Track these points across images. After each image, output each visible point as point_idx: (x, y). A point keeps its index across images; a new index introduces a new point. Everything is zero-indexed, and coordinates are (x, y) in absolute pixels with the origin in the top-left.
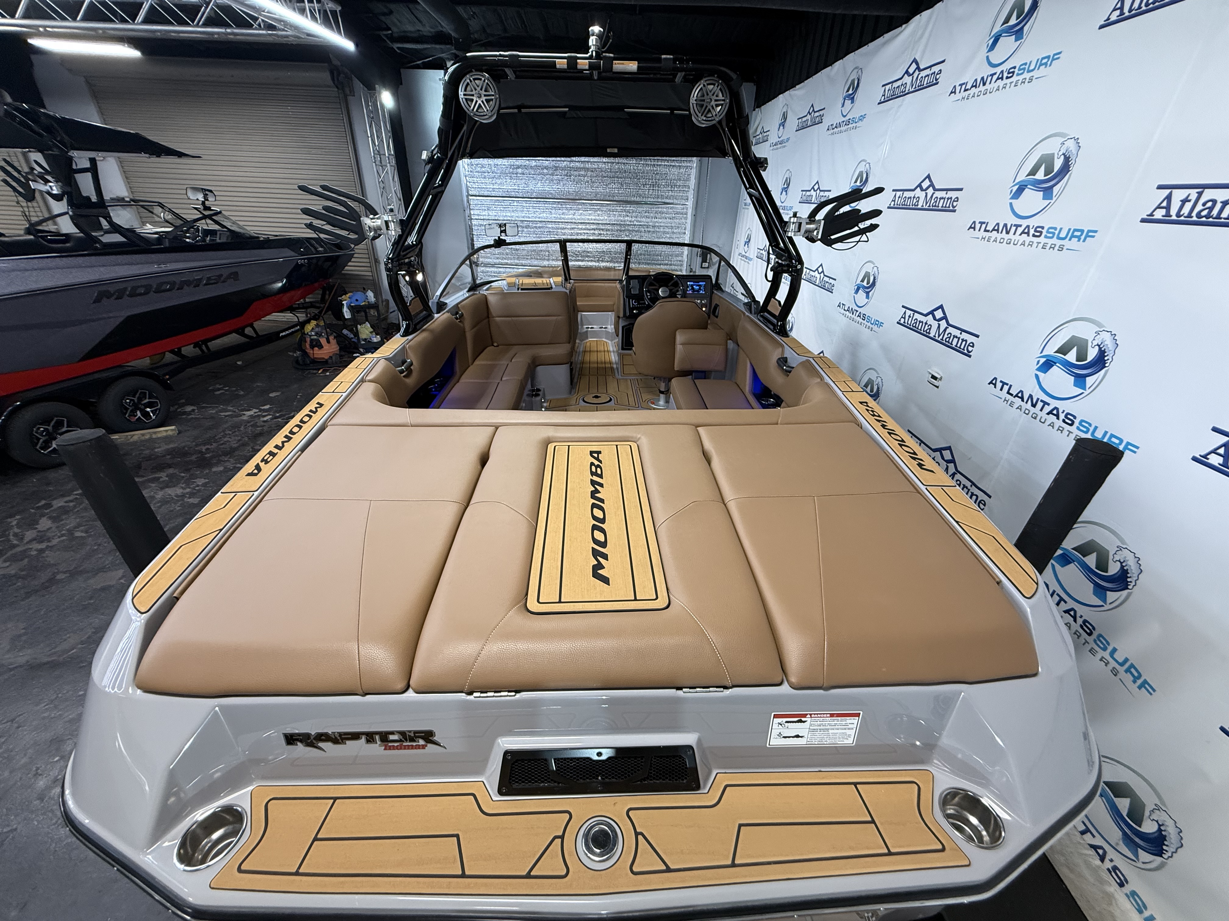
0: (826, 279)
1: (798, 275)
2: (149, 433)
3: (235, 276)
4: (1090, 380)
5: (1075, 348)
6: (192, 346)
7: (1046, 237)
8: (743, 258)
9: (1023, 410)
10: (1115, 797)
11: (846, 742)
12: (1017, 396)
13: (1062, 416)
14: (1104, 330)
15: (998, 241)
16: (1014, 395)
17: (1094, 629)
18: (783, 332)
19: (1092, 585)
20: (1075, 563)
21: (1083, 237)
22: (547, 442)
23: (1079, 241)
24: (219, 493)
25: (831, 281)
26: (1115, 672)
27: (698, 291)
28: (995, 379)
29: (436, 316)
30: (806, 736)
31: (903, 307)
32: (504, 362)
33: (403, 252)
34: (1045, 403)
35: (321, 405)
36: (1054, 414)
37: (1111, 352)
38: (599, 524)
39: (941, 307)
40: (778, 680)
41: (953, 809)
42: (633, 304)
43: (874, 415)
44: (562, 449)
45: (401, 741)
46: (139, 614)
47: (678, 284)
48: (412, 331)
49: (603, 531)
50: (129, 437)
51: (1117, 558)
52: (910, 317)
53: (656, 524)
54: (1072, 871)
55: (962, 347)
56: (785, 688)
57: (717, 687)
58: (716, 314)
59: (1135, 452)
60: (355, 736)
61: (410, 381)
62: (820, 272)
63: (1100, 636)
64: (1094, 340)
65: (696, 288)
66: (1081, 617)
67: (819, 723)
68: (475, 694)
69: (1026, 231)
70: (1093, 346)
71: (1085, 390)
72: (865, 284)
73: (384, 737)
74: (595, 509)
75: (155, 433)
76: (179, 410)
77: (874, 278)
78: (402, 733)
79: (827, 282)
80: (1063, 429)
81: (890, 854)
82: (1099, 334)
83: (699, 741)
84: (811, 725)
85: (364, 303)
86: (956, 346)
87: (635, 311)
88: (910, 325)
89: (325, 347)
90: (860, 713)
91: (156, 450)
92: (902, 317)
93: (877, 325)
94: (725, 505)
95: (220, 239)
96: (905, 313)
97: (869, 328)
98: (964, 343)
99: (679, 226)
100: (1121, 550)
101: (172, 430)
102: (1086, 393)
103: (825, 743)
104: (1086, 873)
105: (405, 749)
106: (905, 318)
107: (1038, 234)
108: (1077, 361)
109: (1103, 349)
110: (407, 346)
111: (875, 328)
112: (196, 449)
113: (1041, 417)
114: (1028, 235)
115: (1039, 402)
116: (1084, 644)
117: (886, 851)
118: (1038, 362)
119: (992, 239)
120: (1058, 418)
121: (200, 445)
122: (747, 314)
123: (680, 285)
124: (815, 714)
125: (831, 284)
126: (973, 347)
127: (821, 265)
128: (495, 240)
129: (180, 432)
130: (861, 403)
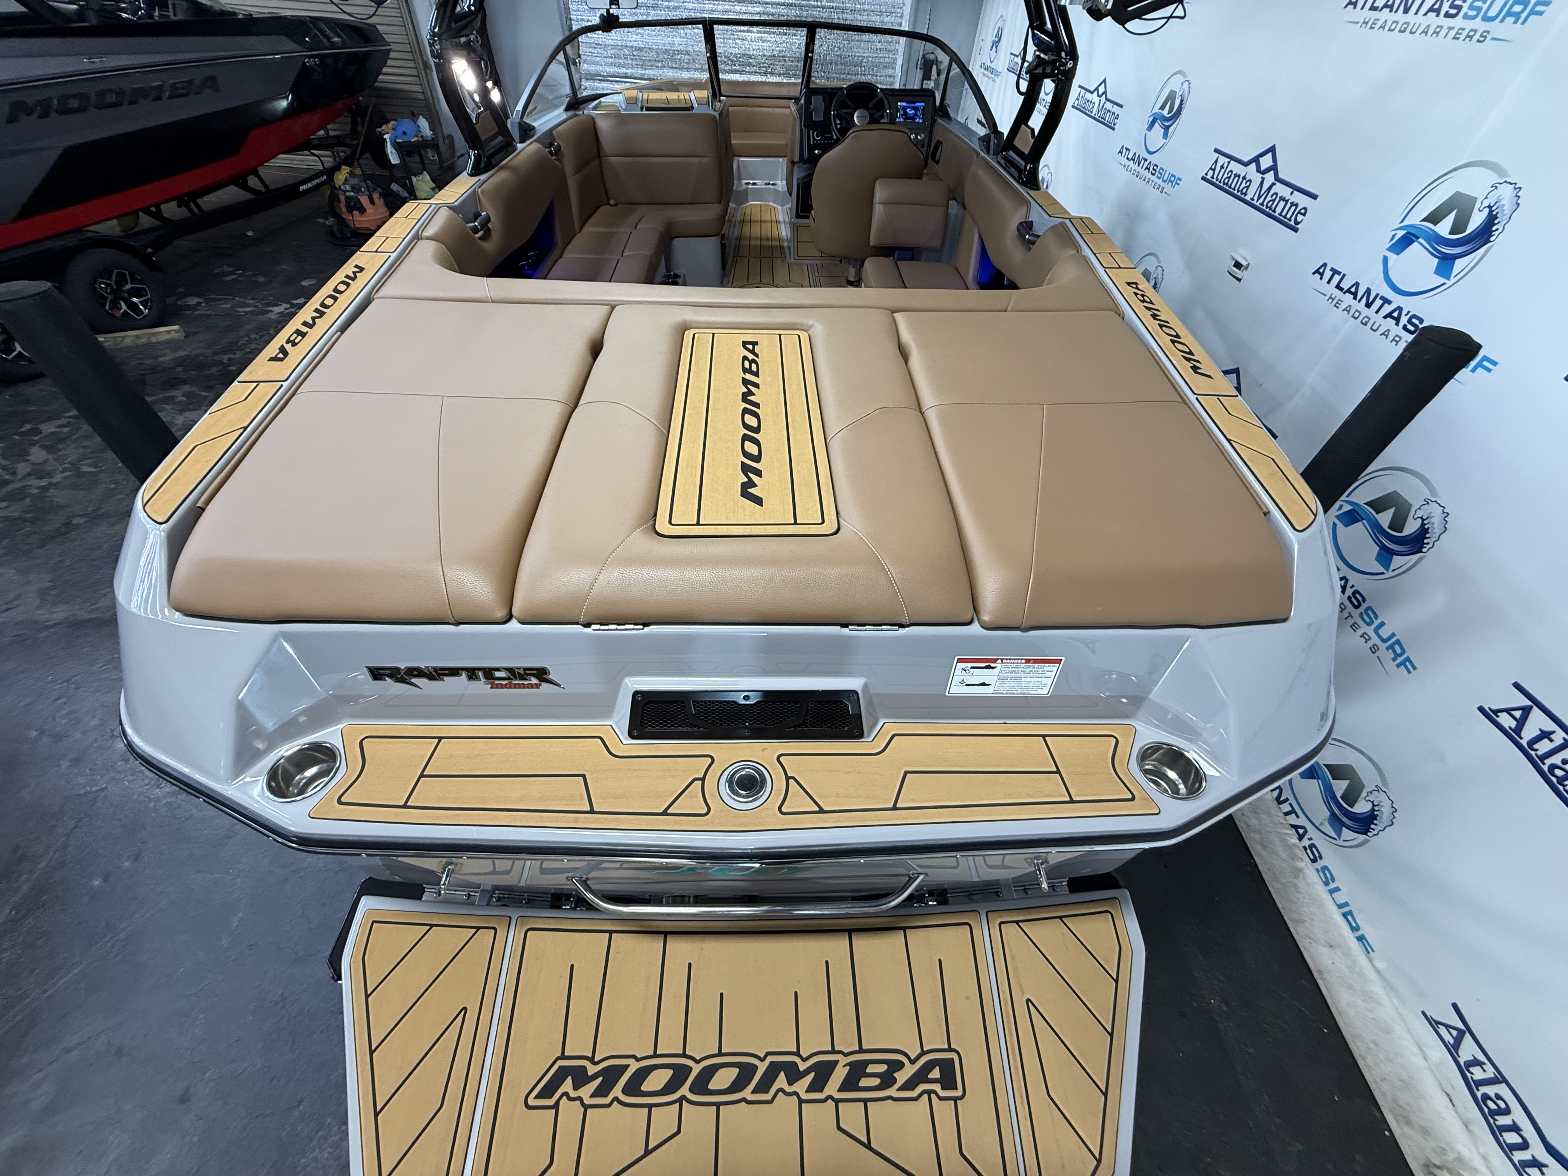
0: (1109, 106)
1: (1067, 79)
2: (146, 334)
3: (211, 82)
4: (1459, 264)
5: (1454, 213)
6: (175, 203)
7: (1466, 17)
8: (986, 72)
9: (1351, 313)
10: (1333, 779)
11: (1040, 691)
12: (1349, 291)
13: (1404, 320)
14: (1506, 182)
15: (1387, 28)
16: (1346, 289)
17: (1364, 600)
18: (1032, 181)
19: (1378, 548)
20: (1364, 521)
21: (1523, 16)
22: (683, 328)
23: (1515, 22)
24: (235, 383)
25: (1116, 109)
26: (1374, 649)
27: (913, 118)
28: (1325, 265)
29: (520, 146)
30: (993, 685)
31: (1216, 151)
32: (625, 230)
33: (455, 23)
34: (1386, 301)
35: (361, 269)
36: (1393, 318)
37: (1505, 217)
38: (751, 434)
39: (1272, 150)
40: (967, 618)
41: (1152, 765)
42: (814, 139)
43: (1144, 301)
44: (705, 338)
45: (509, 678)
46: (158, 525)
47: (883, 104)
48: (484, 167)
49: (757, 442)
50: (120, 339)
51: (1420, 514)
52: (1222, 167)
53: (827, 436)
54: (1265, 848)
55: (1288, 216)
56: (975, 629)
57: (891, 625)
58: (937, 158)
59: (1489, 370)
60: (454, 672)
61: (489, 246)
62: (1100, 93)
63: (1370, 608)
64: (1486, 198)
65: (910, 112)
66: (1352, 587)
67: (1011, 669)
68: (594, 627)
69: (1436, 6)
70: (1481, 209)
71: (1449, 279)
72: (1165, 112)
73: (489, 673)
74: (747, 416)
75: (154, 334)
76: (179, 303)
77: (1182, 101)
78: (510, 670)
79: (1109, 111)
80: (1401, 338)
81: (1072, 801)
82: (1496, 188)
83: (866, 687)
84: (1001, 672)
85: (415, 139)
86: (1280, 214)
87: (816, 152)
88: (1220, 182)
89: (368, 211)
90: (1061, 660)
91: (161, 359)
92: (1211, 169)
93: (1172, 182)
94: (923, 415)
95: (175, 15)
96: (1216, 161)
97: (1158, 188)
98: (1293, 208)
99: (893, 10)
100: (1428, 503)
101: (175, 331)
102: (1449, 283)
103: (1015, 692)
104: (1281, 851)
105: (515, 688)
106: (1214, 170)
107: (1453, 11)
108: (1451, 233)
109: (1494, 213)
110: (480, 190)
111: (1168, 187)
112: (216, 358)
113: (1375, 322)
114: (1438, 16)
115: (1378, 299)
116: (1346, 619)
117: (1068, 799)
118: (1394, 236)
119: (1379, 24)
120: (1397, 324)
121: (220, 353)
122: (982, 154)
123: (887, 106)
124: (1007, 659)
125: (1114, 113)
126: (1304, 215)
127: (1104, 81)
128: (602, 16)
129: (187, 335)
130: (1129, 284)
